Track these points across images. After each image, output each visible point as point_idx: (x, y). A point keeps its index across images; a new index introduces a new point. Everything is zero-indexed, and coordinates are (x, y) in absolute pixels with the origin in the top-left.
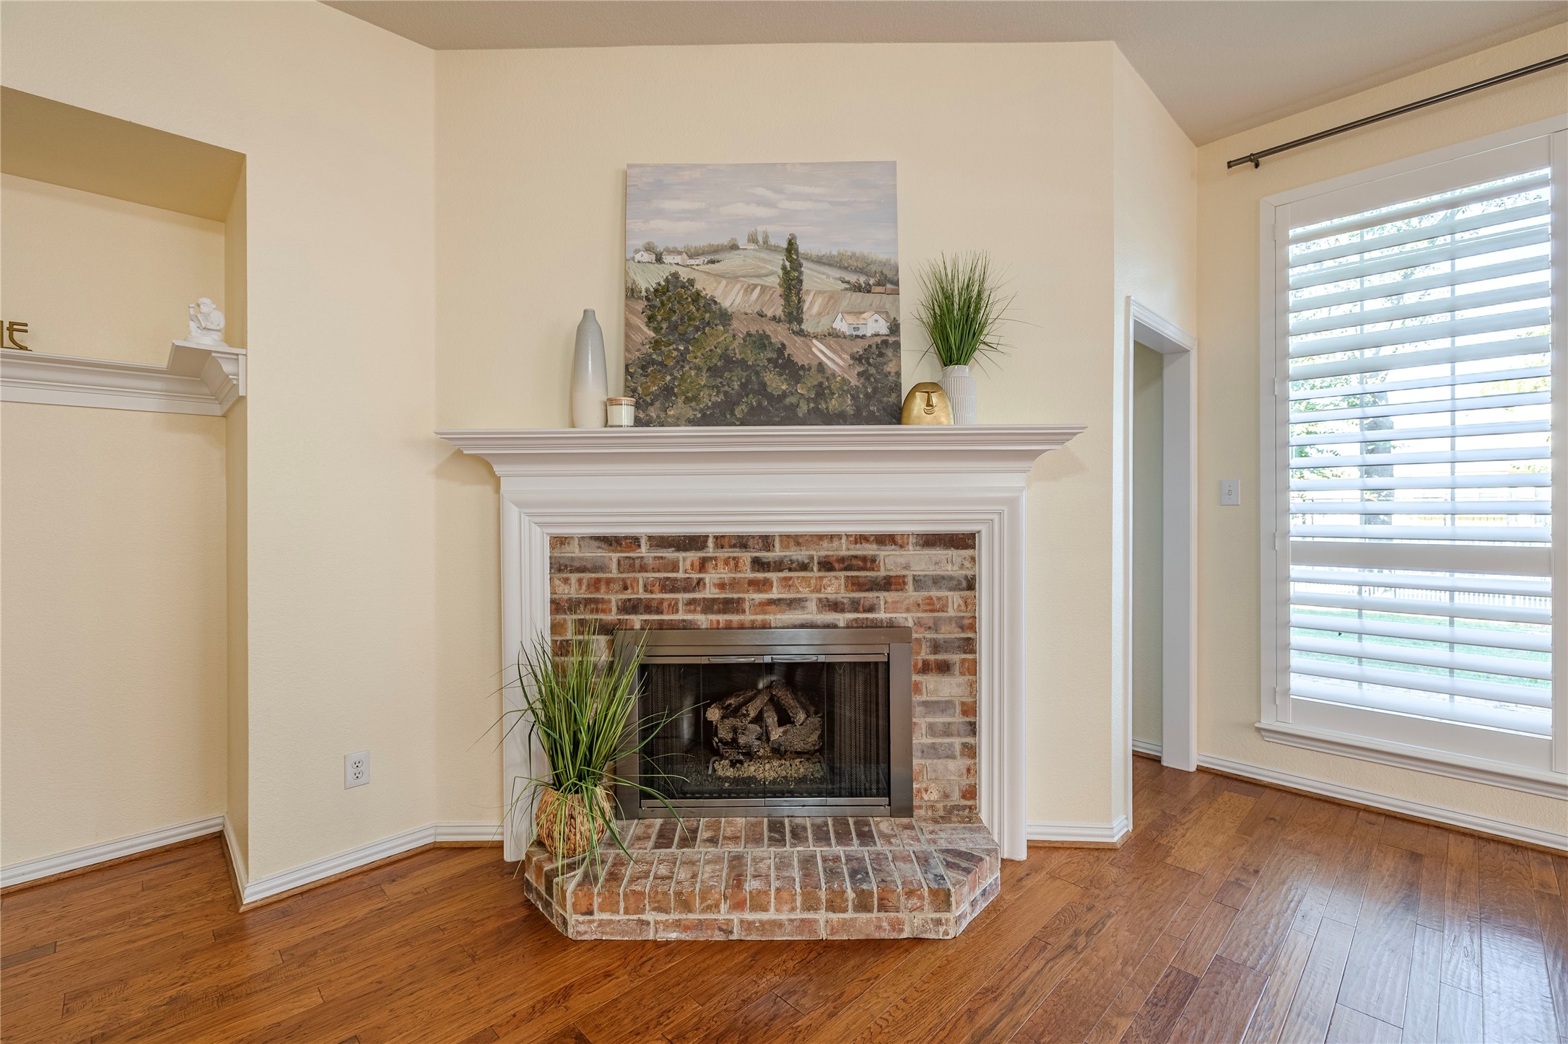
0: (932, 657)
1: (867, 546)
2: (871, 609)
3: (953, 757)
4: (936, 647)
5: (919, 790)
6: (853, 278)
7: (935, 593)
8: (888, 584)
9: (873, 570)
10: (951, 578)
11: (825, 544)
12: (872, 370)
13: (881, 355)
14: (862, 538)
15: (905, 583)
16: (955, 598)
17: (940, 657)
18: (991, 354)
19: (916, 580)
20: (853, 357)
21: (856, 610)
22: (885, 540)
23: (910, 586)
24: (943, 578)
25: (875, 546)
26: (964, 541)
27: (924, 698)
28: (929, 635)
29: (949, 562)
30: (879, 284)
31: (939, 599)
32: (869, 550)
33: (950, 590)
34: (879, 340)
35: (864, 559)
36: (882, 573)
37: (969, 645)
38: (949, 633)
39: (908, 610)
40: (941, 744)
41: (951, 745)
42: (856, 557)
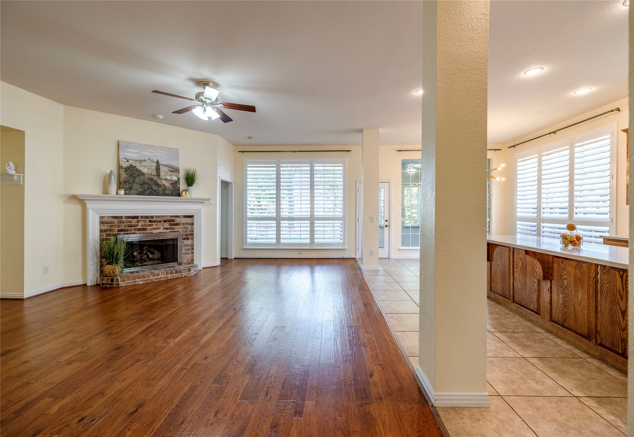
0: (186, 237)
1: (173, 218)
2: (174, 229)
3: (189, 254)
4: (186, 235)
5: (183, 261)
6: (170, 169)
7: (186, 226)
8: (177, 224)
9: (174, 222)
10: (189, 223)
11: (165, 217)
12: (174, 186)
13: (176, 184)
14: (172, 216)
15: (180, 224)
16: (190, 227)
18: (197, 185)
19: (182, 223)
20: (171, 184)
21: (171, 229)
22: (176, 216)
23: (181, 225)
24: (188, 223)
25: (175, 218)
26: (191, 217)
27: (184, 244)
28: (185, 233)
29: (189, 220)
30: (175, 171)
31: (187, 227)
32: (174, 218)
33: (189, 225)
34: (176, 181)
35: (172, 220)
36: (176, 222)
37: (192, 235)
38: (189, 233)
39: (181, 229)
40: (187, 252)
41: (189, 252)
42: (171, 220)
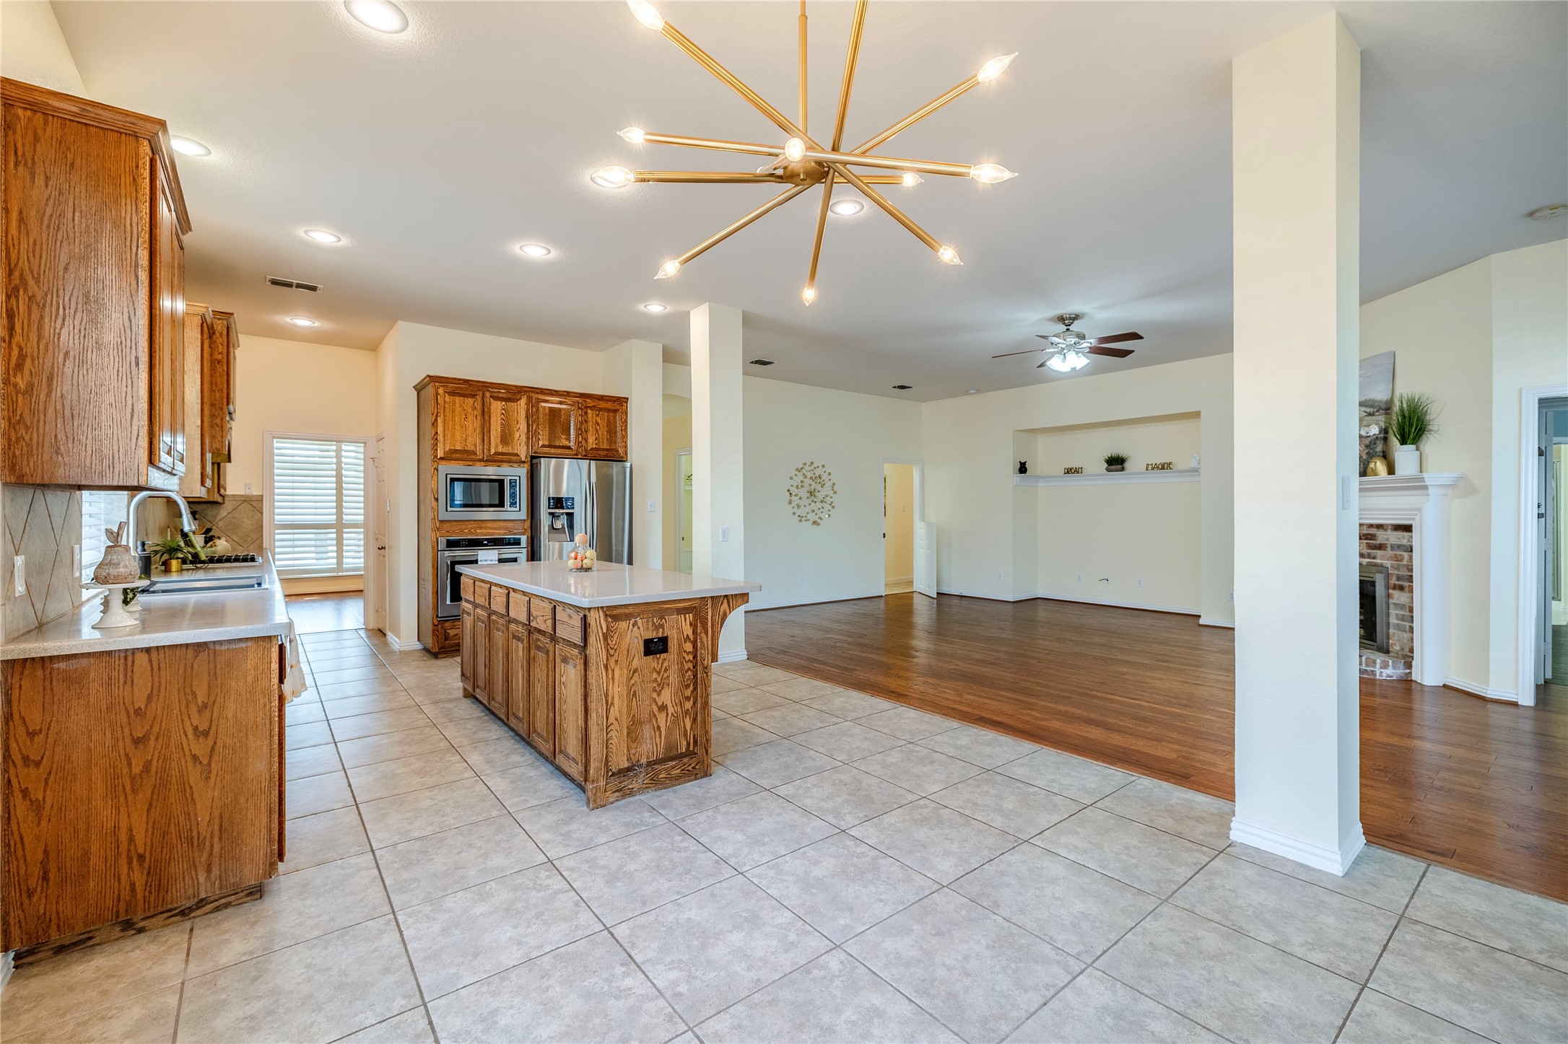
0: (1397, 583)
1: (1373, 529)
2: (1374, 558)
3: (1404, 631)
4: (1399, 578)
5: (1392, 644)
6: (1368, 410)
7: (1399, 553)
8: (1381, 547)
9: (1374, 540)
10: (1405, 546)
12: (1371, 451)
13: (1375, 444)
14: (1371, 526)
15: (1386, 547)
16: (1406, 555)
17: (1400, 583)
19: (1392, 546)
20: (1365, 446)
21: (1369, 558)
22: (1380, 527)
23: (1389, 548)
24: (1401, 545)
25: (1375, 530)
26: (1408, 528)
27: (1395, 601)
28: (1396, 572)
29: (1399, 538)
30: (1377, 411)
31: (1400, 555)
32: (1373, 531)
33: (1405, 551)
34: (1375, 437)
35: (1371, 535)
36: (1378, 542)
37: (1410, 579)
38: (1403, 572)
39: (1388, 560)
40: (1401, 625)
41: (1405, 625)
42: (1369, 534)
